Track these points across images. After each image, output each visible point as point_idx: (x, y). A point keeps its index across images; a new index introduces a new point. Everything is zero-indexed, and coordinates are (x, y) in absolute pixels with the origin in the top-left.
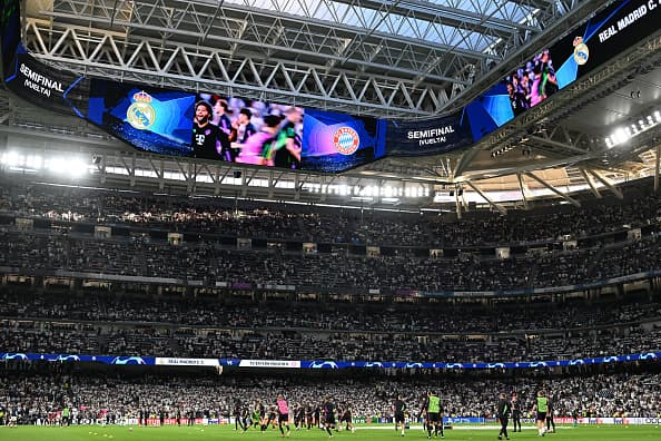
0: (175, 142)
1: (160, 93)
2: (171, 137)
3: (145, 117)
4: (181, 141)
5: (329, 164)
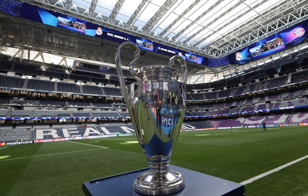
0: (248, 59)
1: (240, 51)
2: (247, 59)
3: (240, 57)
4: (250, 58)
5: (296, 42)
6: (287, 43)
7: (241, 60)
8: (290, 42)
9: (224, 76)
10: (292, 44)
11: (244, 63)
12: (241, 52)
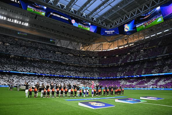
6: (165, 16)
7: (128, 31)
8: (167, 15)
9: (119, 47)
10: (170, 17)
11: (130, 34)
12: (129, 24)
